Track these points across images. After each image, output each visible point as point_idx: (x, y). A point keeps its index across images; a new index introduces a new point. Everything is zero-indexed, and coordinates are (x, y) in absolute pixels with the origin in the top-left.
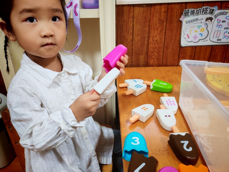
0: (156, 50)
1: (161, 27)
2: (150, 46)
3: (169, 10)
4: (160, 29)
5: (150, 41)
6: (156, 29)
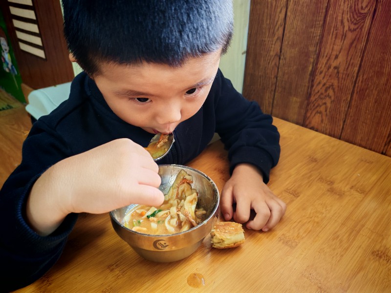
0: (331, 92)
1: (355, 33)
2: (319, 78)
4: (350, 36)
5: (319, 66)
6: (341, 37)
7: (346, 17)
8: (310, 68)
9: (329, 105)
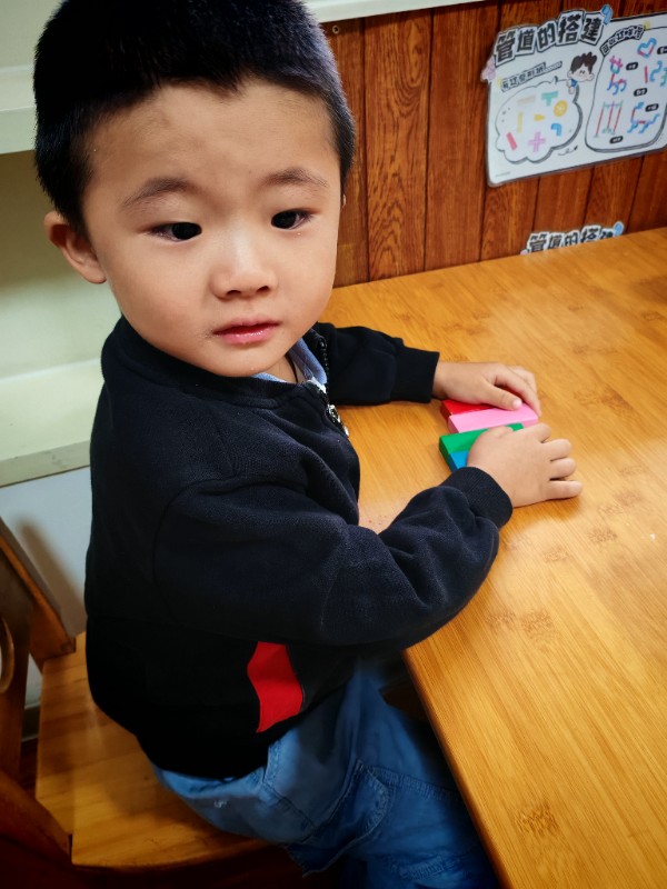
0: (396, 212)
1: (411, 118)
2: (373, 199)
3: (438, 41)
4: (405, 123)
5: (370, 180)
6: (391, 128)
7: (393, 97)
8: (357, 190)
9: (398, 232)
